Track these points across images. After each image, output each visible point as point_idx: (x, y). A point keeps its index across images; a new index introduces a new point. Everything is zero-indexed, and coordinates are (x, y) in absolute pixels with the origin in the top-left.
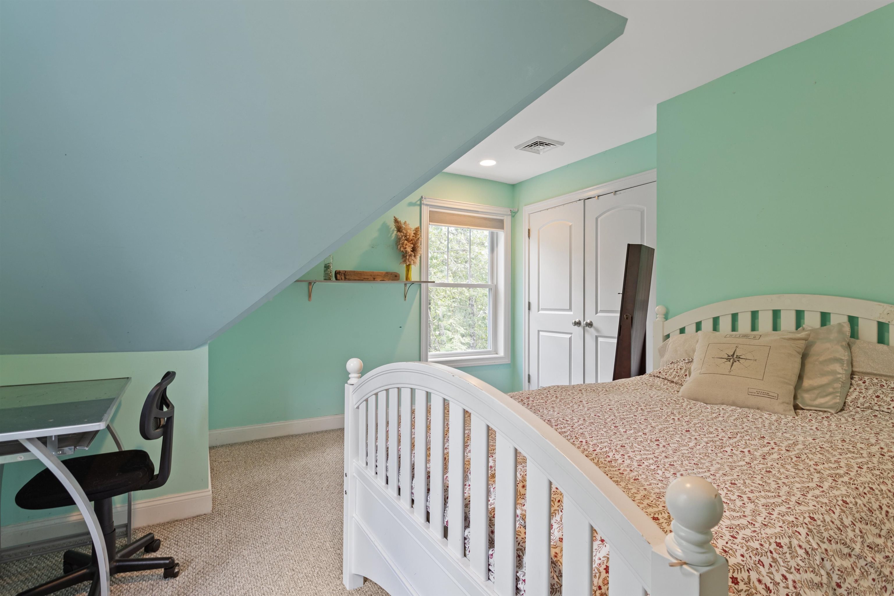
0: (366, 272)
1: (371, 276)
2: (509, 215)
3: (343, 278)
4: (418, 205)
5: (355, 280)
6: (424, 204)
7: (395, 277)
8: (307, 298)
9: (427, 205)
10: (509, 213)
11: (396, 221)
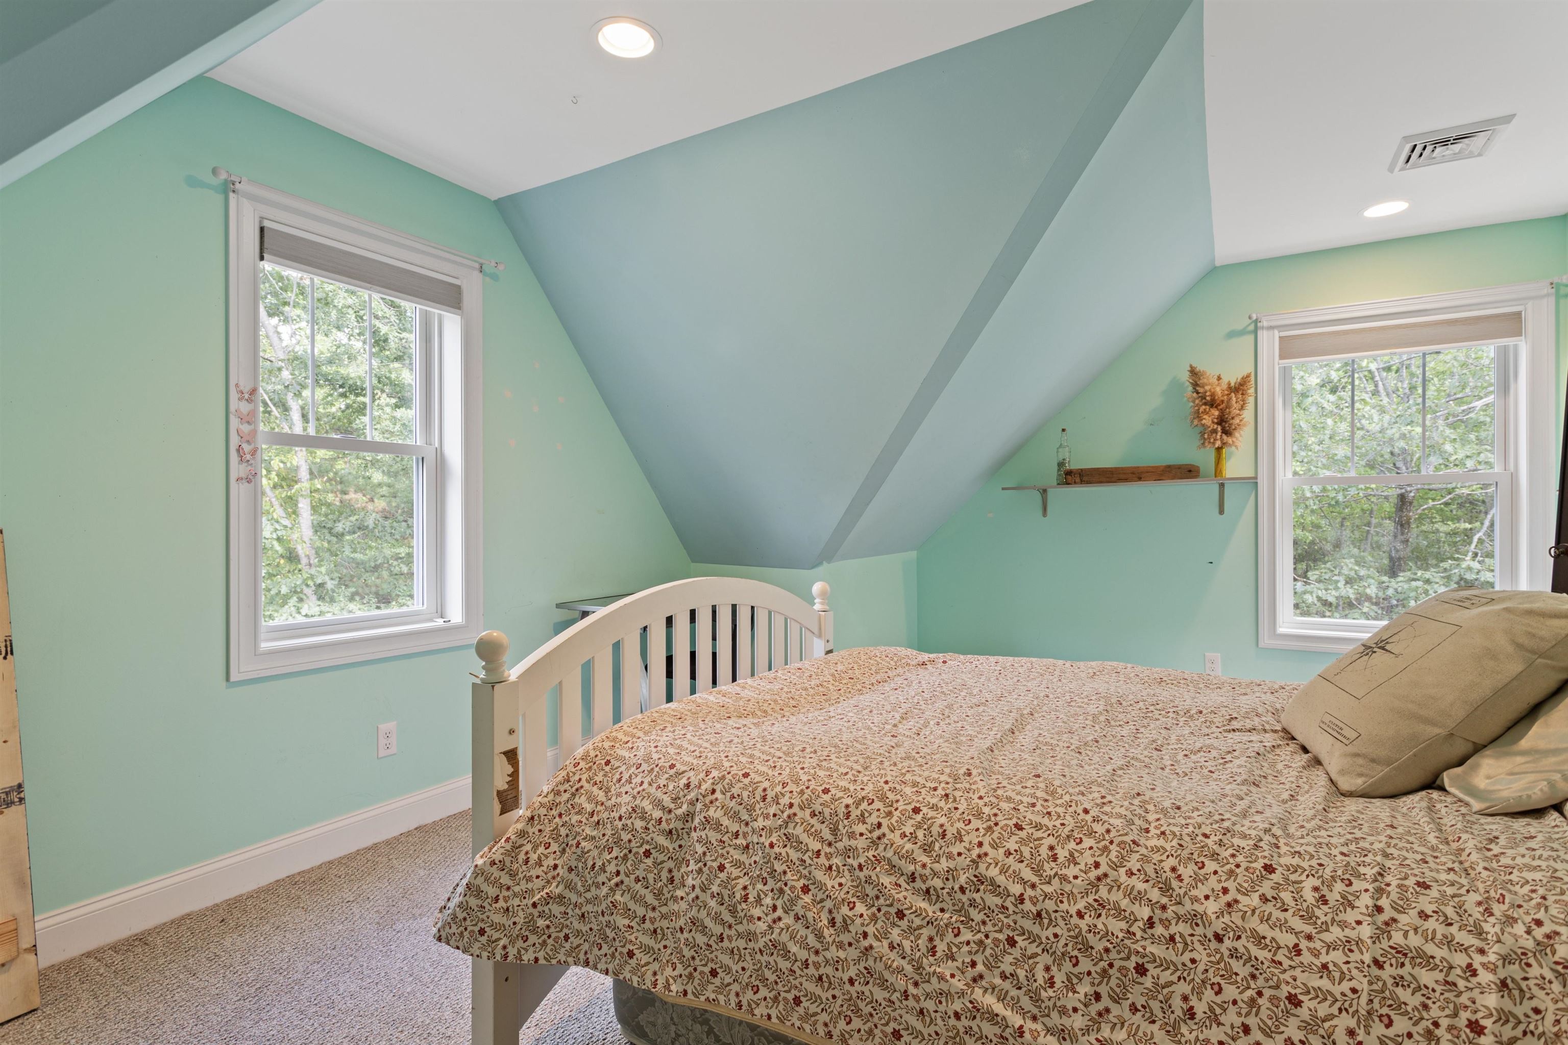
0: (1122, 469)
1: (1133, 473)
2: (1548, 295)
3: (1078, 480)
4: (1250, 332)
5: (1101, 482)
6: (1263, 328)
7: (1189, 472)
8: (1040, 512)
9: (1271, 328)
10: (1547, 290)
11: (1193, 372)
